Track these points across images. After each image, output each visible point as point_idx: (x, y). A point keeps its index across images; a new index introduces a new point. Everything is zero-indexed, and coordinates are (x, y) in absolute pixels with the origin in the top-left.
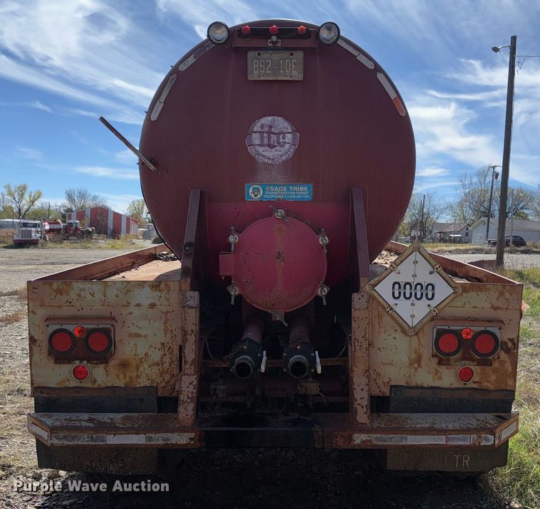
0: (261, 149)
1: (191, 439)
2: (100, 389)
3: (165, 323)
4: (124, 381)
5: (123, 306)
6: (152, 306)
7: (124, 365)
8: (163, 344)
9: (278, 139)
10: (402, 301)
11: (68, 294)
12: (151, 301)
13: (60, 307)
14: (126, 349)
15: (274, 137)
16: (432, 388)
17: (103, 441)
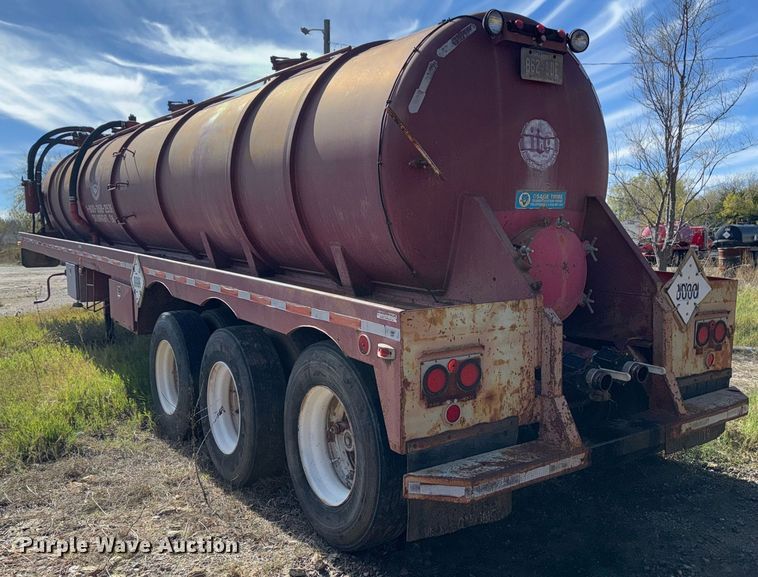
0: (531, 154)
1: (582, 460)
2: (469, 429)
3: (524, 345)
4: (489, 416)
5: (489, 331)
6: (513, 327)
7: (490, 397)
8: (522, 368)
9: (545, 143)
10: (681, 301)
11: (441, 323)
12: (512, 323)
13: (434, 339)
14: (493, 379)
15: (542, 142)
16: (694, 375)
17: (516, 481)
